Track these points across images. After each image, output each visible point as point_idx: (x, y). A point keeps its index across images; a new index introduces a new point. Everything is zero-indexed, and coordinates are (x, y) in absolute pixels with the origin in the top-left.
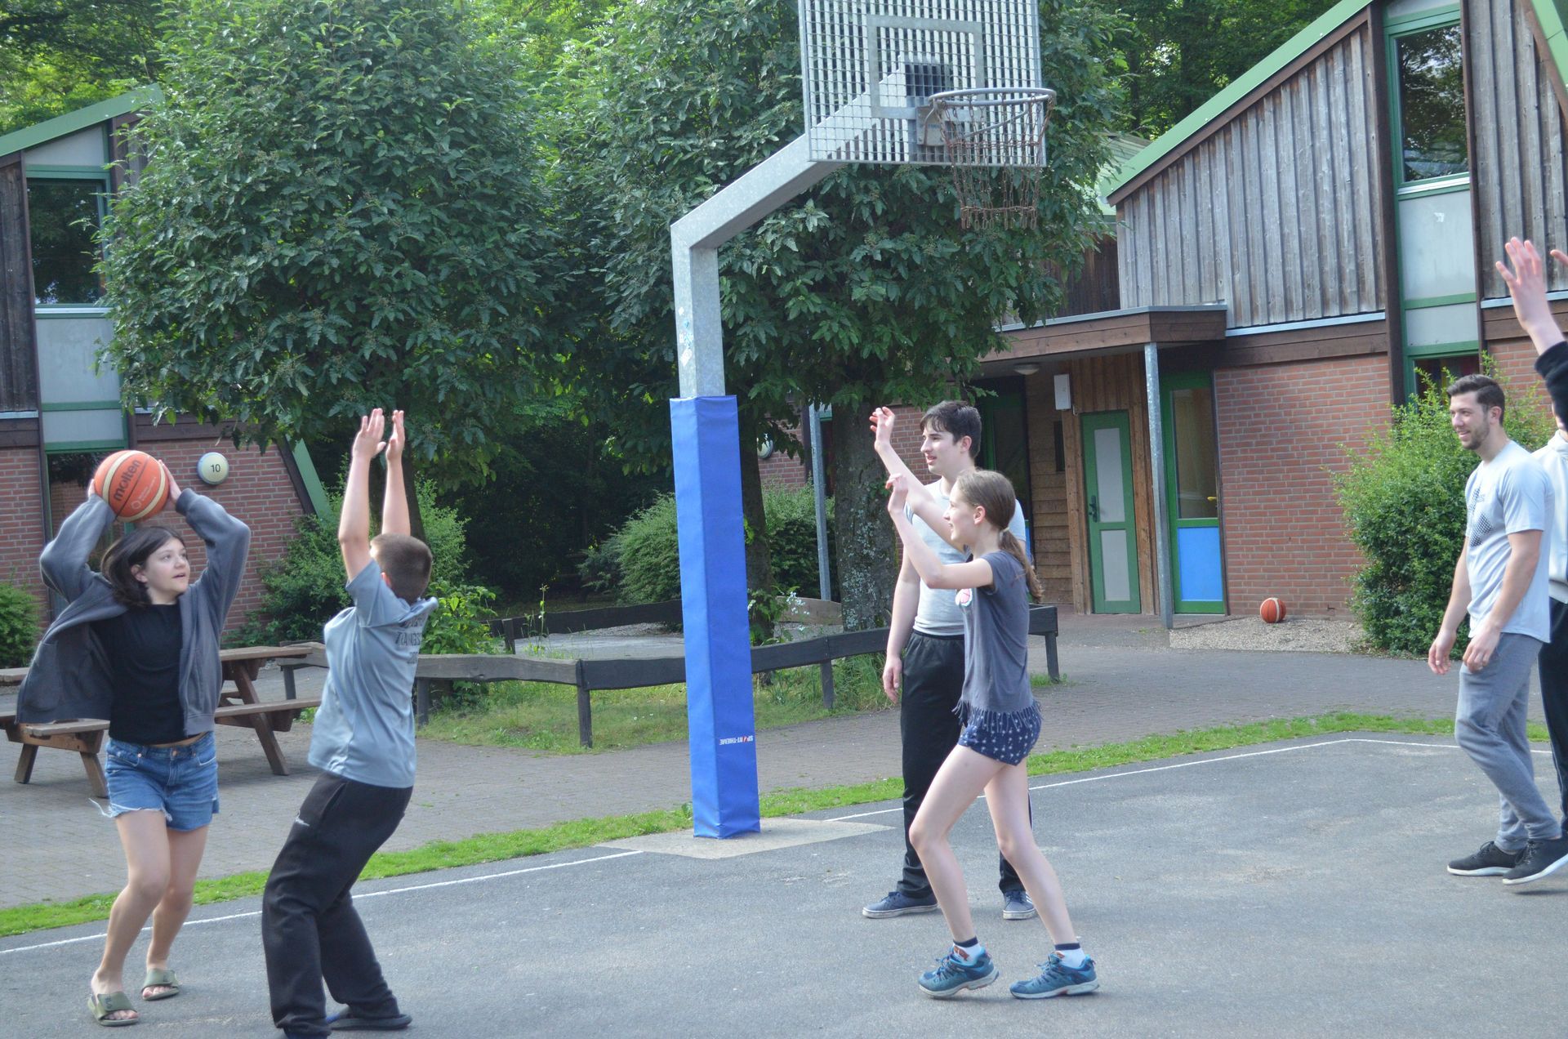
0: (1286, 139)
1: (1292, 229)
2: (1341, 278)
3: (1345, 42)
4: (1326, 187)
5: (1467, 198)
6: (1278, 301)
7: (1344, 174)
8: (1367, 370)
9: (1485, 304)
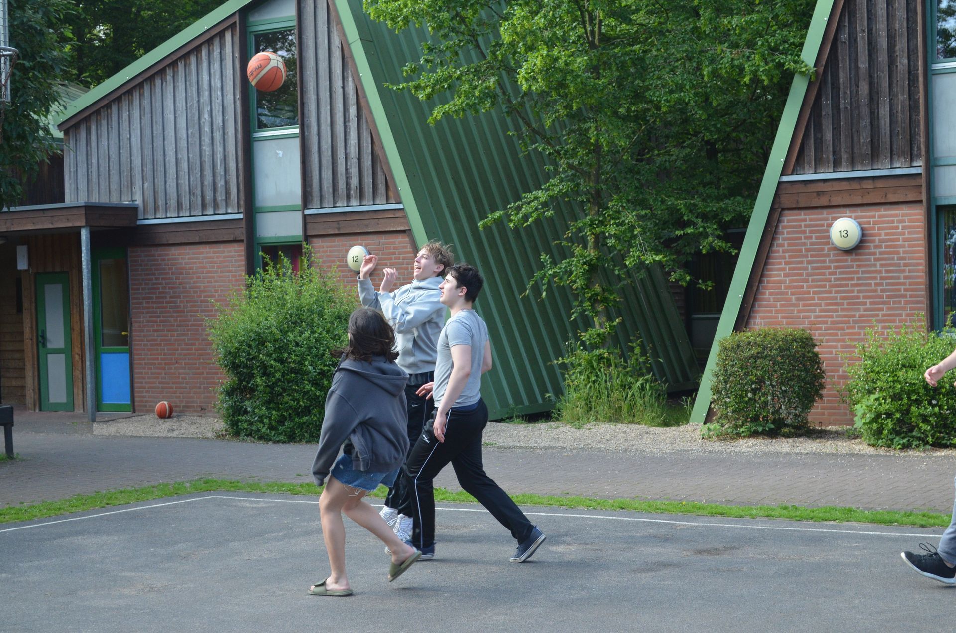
0: (181, 94)
1: (183, 155)
2: (215, 190)
3: (221, 34)
4: (207, 129)
5: (297, 142)
6: (173, 202)
7: (218, 121)
8: (230, 252)
9: (307, 212)
